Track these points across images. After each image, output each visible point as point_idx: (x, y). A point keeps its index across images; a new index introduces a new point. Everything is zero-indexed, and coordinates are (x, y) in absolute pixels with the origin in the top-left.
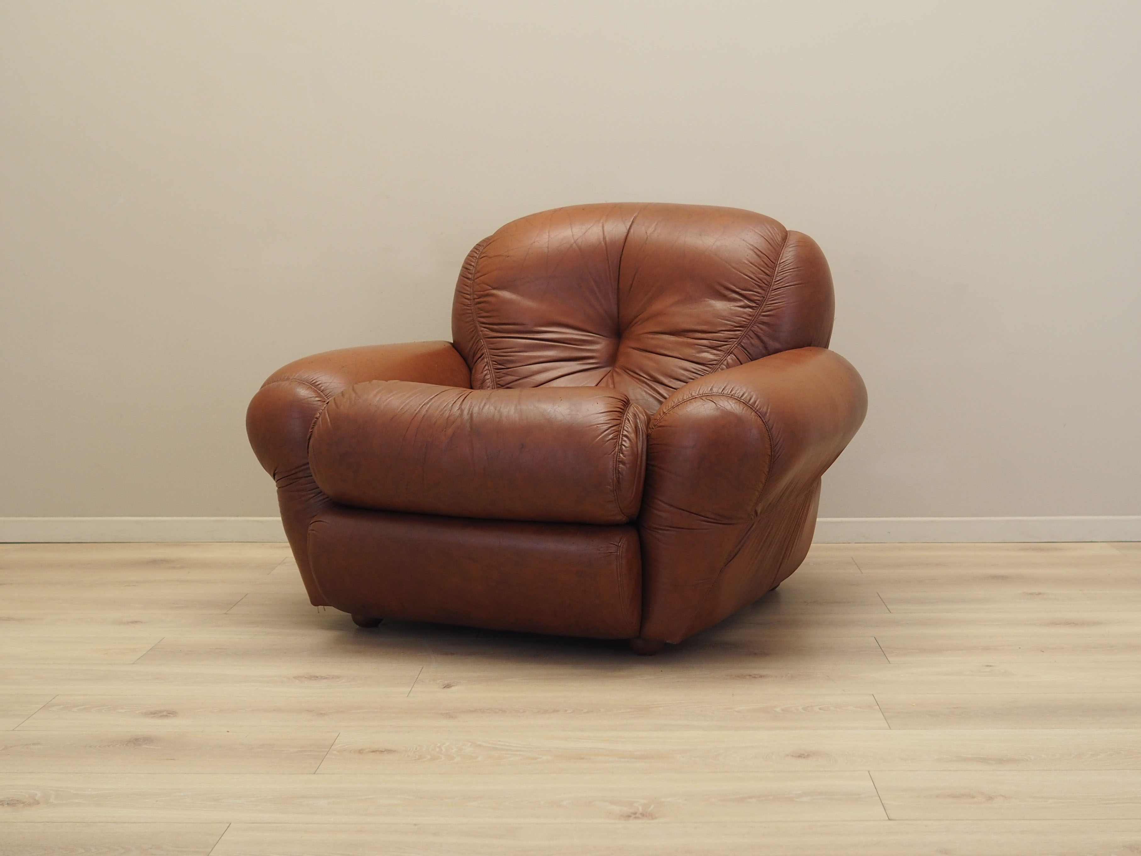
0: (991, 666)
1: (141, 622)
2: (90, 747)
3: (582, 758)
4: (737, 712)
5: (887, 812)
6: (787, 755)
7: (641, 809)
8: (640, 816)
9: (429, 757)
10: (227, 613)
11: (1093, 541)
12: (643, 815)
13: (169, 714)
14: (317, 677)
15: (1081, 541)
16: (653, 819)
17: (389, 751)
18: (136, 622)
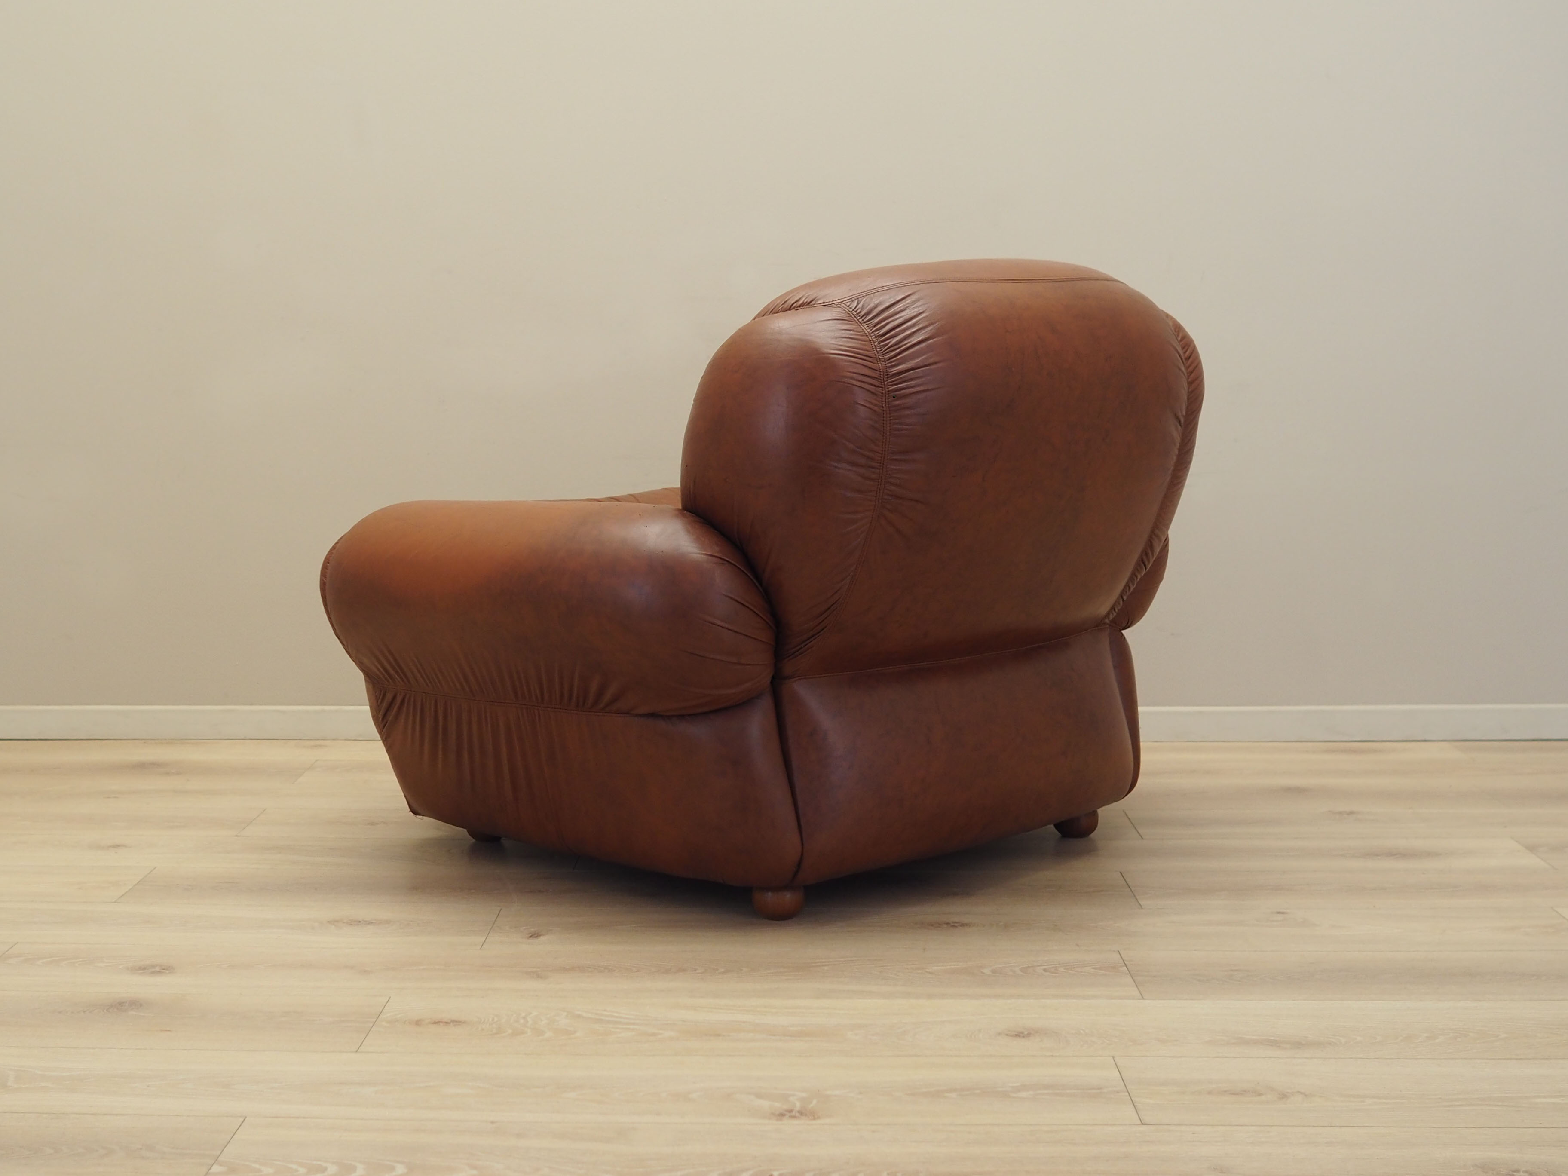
0: (1283, 913)
1: (125, 846)
2: (60, 1012)
3: (719, 1035)
4: (930, 973)
5: (1139, 1113)
6: (1000, 1034)
7: (798, 1105)
8: (797, 1115)
9: (510, 1031)
10: (239, 835)
11: (1427, 739)
12: (801, 1113)
13: (164, 969)
14: (360, 922)
15: (1411, 739)
16: (814, 1119)
17: (456, 1022)
18: (119, 846)
